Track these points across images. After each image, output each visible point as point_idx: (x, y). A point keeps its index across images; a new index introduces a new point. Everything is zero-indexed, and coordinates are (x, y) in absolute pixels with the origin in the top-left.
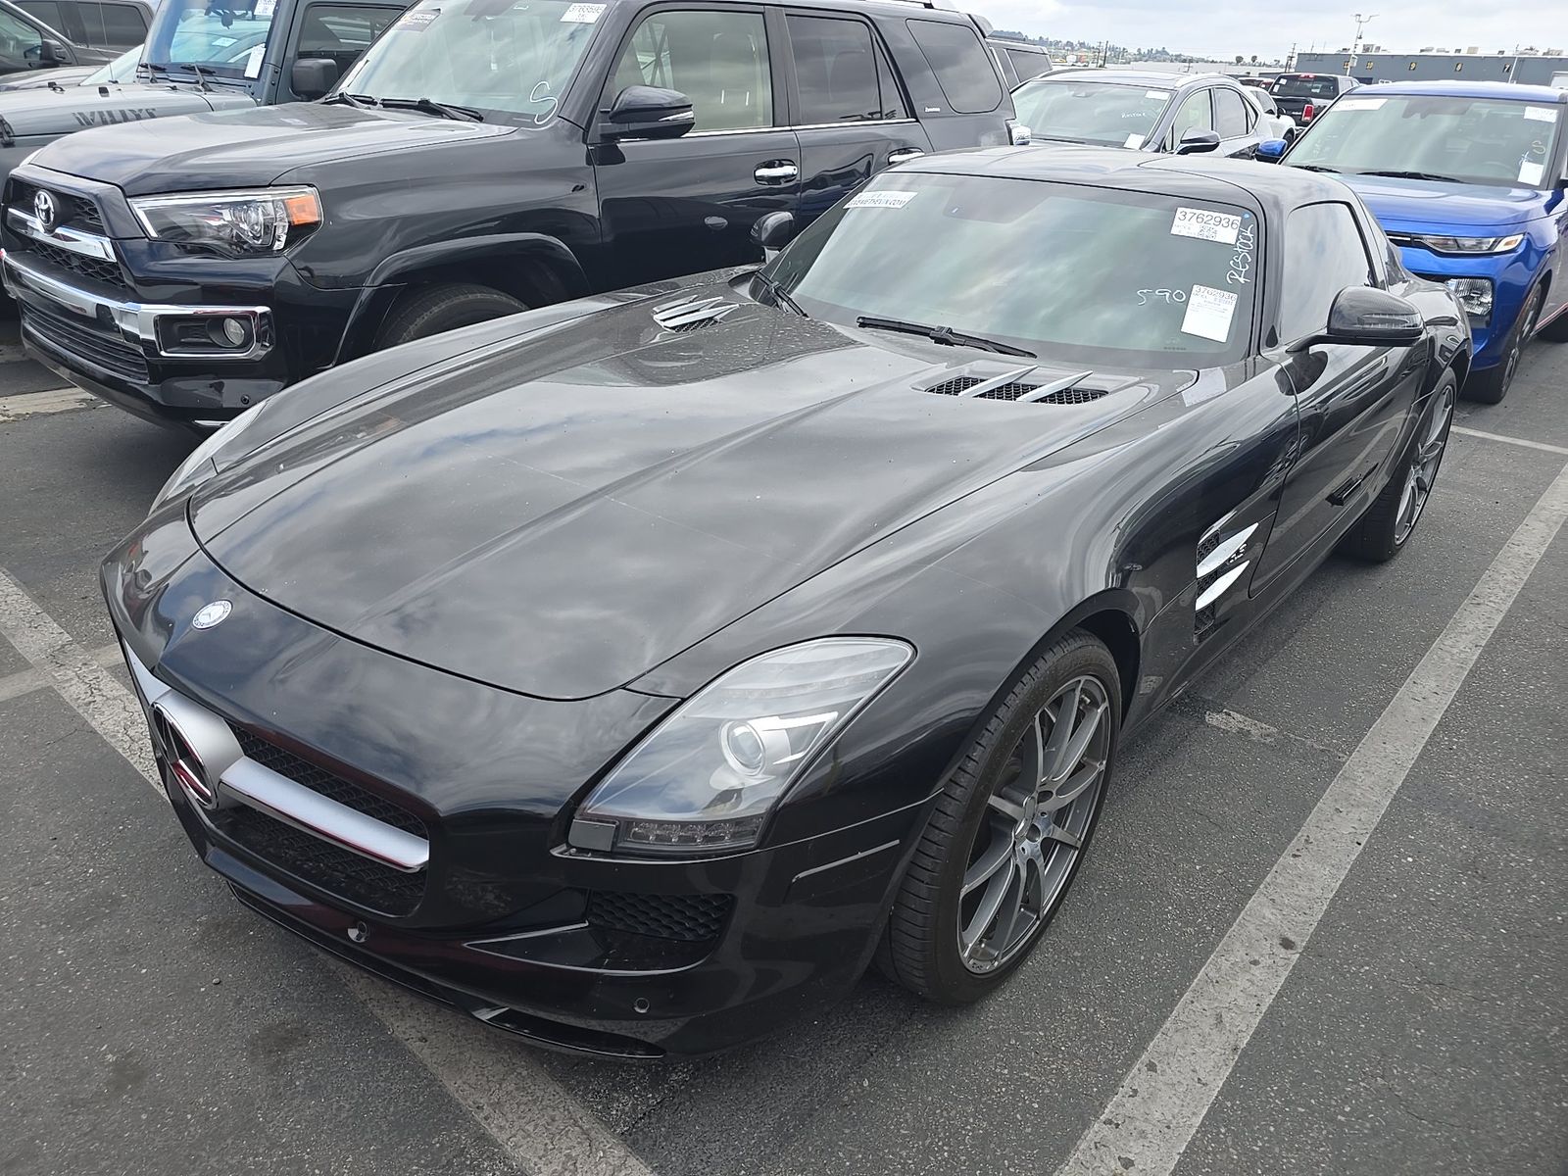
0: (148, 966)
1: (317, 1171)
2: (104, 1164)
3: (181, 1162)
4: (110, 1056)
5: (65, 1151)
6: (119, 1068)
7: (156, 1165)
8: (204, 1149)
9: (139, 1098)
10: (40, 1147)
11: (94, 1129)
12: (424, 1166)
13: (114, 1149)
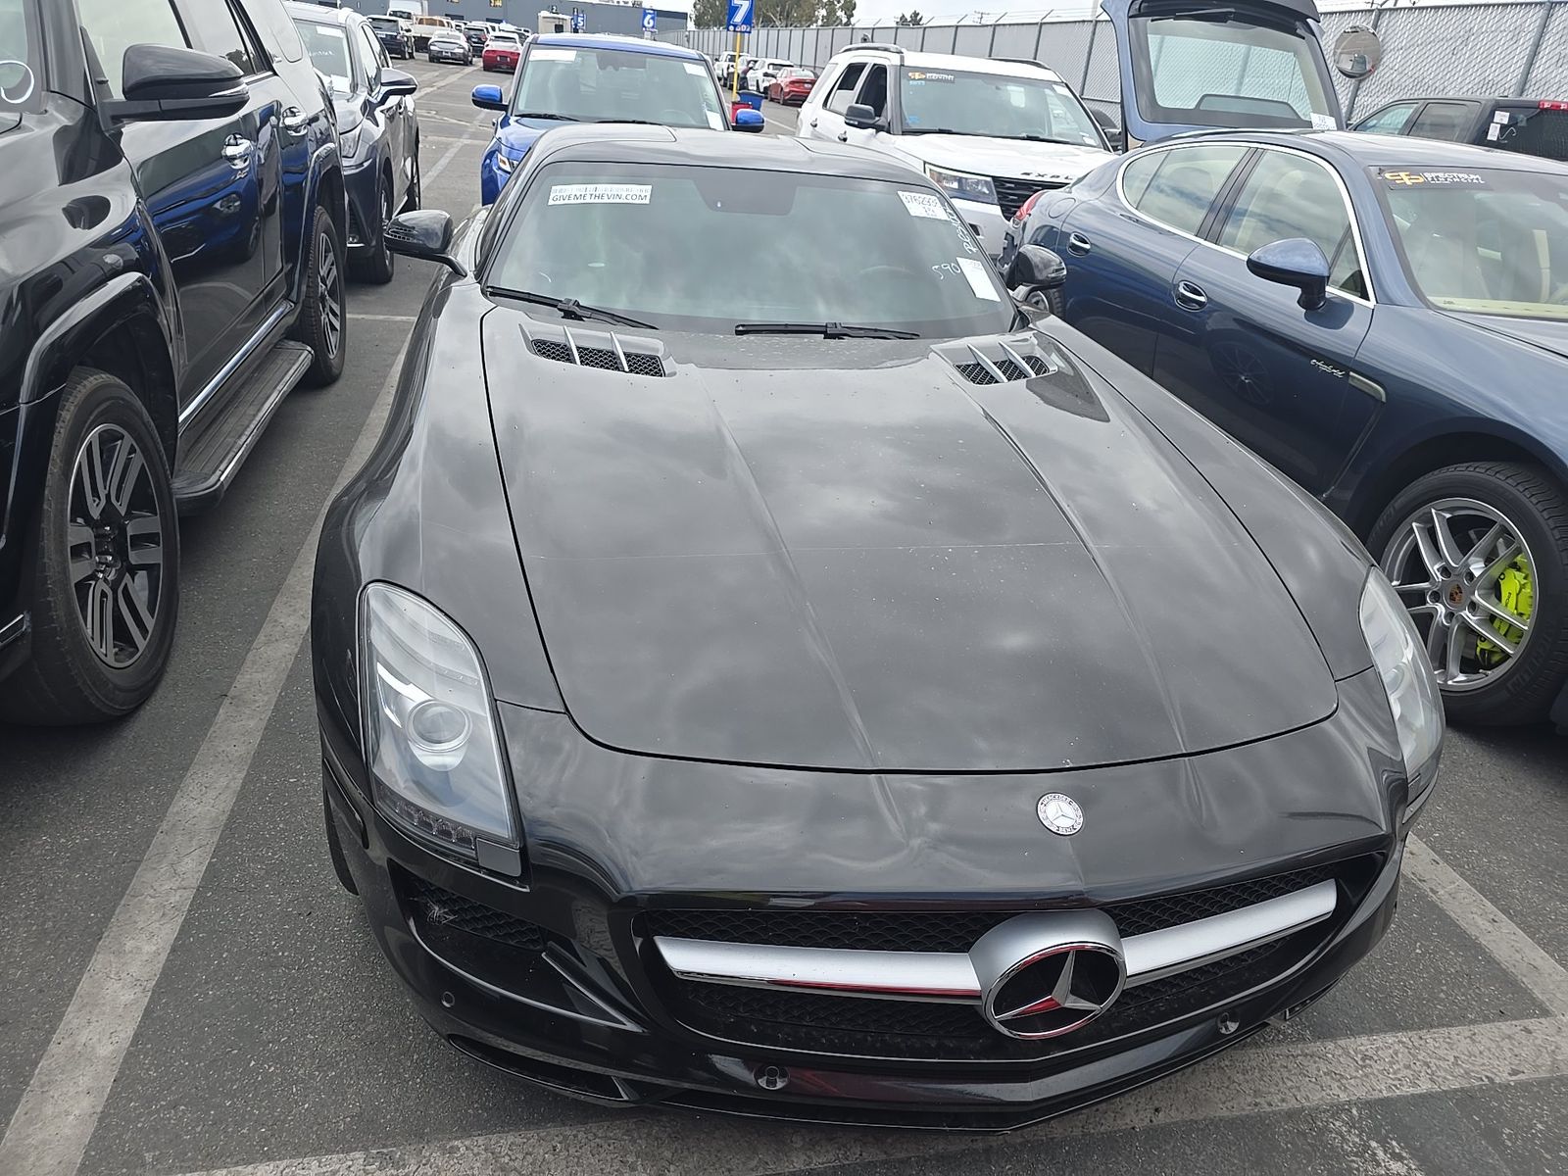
12: (1309, 1161)
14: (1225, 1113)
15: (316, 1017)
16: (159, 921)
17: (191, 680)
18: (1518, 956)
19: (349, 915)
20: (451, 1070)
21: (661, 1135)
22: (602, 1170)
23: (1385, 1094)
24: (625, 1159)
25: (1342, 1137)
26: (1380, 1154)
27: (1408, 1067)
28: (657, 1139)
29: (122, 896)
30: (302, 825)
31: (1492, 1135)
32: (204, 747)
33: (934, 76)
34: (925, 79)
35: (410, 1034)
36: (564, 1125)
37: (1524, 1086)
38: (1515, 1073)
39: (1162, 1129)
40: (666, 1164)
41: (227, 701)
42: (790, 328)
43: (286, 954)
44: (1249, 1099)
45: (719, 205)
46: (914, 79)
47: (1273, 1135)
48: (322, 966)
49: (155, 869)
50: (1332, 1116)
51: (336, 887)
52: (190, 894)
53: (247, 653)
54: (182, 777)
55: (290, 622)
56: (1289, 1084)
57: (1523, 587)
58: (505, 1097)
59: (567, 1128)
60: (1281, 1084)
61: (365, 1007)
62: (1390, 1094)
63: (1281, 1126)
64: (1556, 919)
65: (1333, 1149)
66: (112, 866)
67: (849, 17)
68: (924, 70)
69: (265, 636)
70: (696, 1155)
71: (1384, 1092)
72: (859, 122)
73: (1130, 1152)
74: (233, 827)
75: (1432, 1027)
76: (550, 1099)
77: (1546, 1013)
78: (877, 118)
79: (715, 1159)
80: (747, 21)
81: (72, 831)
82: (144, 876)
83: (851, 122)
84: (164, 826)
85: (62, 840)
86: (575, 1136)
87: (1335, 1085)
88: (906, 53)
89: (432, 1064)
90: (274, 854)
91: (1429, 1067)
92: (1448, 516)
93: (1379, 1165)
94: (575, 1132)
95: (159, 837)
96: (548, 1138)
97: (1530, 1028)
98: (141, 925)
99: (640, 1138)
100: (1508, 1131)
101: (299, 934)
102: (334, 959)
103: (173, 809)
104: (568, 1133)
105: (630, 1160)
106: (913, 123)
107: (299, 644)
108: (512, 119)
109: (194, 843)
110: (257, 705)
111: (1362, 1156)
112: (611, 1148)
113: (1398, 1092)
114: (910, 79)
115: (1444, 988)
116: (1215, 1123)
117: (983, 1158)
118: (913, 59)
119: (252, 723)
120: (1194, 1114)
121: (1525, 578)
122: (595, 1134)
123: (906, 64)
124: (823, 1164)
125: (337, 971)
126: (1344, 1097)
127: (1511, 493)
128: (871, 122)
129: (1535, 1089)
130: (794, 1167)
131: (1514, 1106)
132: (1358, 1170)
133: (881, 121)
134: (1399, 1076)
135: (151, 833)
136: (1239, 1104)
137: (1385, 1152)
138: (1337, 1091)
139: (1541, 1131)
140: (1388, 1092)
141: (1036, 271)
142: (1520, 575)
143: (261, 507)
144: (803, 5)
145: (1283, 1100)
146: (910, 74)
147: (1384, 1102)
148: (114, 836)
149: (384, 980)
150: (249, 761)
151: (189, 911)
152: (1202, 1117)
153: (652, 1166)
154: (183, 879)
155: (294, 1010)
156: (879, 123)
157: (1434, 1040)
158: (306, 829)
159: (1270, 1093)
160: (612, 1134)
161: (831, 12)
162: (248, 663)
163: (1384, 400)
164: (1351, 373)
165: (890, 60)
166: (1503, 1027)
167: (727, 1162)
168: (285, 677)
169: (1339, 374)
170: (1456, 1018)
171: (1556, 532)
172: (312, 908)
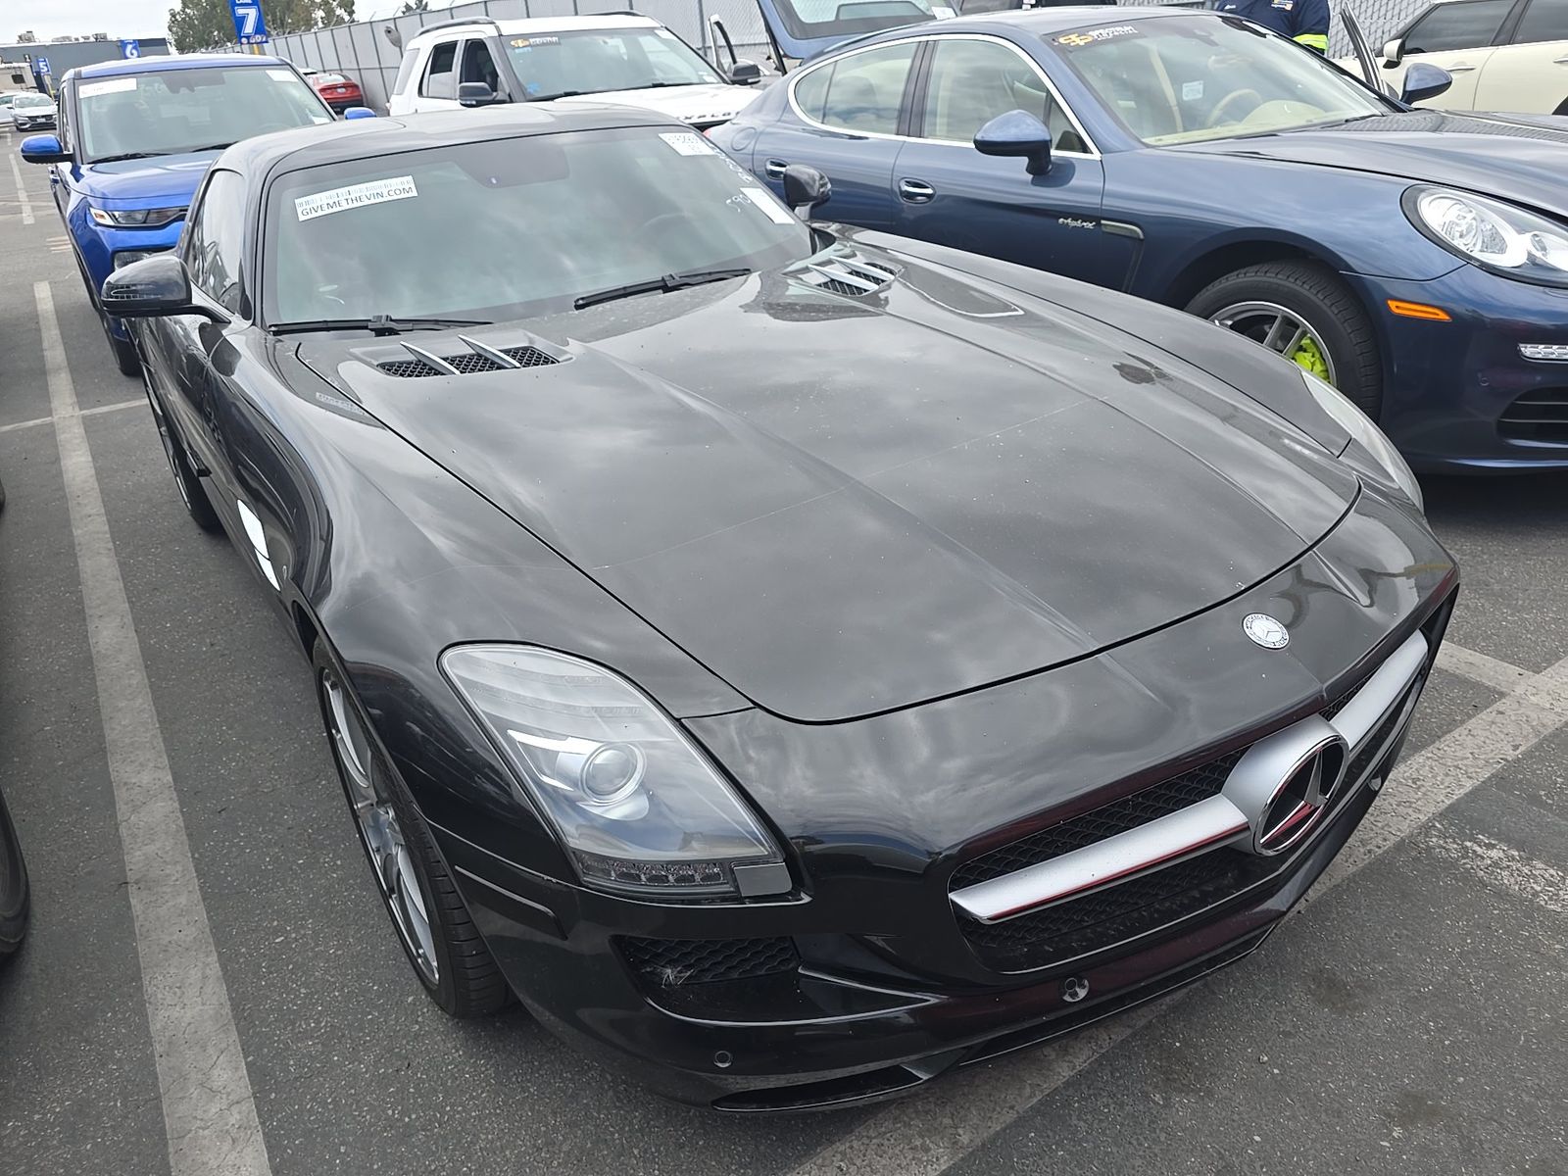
0: (1249, 1136)
1: (1469, 941)
2: (1527, 1099)
3: (1499, 1037)
4: (1395, 1134)
5: (1527, 1136)
6: (1406, 1120)
7: (1509, 1056)
8: (1478, 1023)
9: (1441, 1090)
10: (1531, 1160)
11: (1492, 1118)
12: (1437, 878)
13: (1507, 1094)
14: (1352, 869)
15: (498, 1164)
16: (234, 1149)
17: (67, 882)
18: (1455, 660)
19: (455, 1047)
20: (682, 1146)
21: (928, 1107)
22: (899, 1165)
23: (1448, 802)
24: (913, 1145)
25: (1444, 848)
26: (1478, 849)
27: (1447, 775)
28: (927, 1113)
29: (166, 1145)
30: (328, 981)
31: (1535, 800)
32: (142, 948)
33: (538, 40)
34: (530, 45)
35: (613, 1134)
36: (833, 1143)
37: (1529, 754)
38: (1516, 748)
39: (1319, 903)
40: (952, 1131)
41: (132, 889)
42: (629, 290)
43: (414, 1116)
44: (1362, 850)
45: (494, 181)
46: (519, 47)
47: (1398, 869)
48: (464, 1111)
49: (182, 1098)
50: (1426, 836)
51: (417, 1027)
52: (249, 1106)
53: (117, 830)
54: (140, 988)
55: (145, 778)
56: (1380, 825)
57: (1313, 364)
58: (756, 1146)
59: (838, 1144)
60: (1374, 827)
61: (543, 1129)
62: (1451, 801)
63: (1399, 860)
64: (1458, 622)
65: (1445, 861)
66: (127, 1117)
67: (351, 13)
68: (525, 37)
69: (127, 804)
70: (972, 1109)
71: (1446, 801)
72: (477, 101)
73: (1310, 932)
74: (245, 1014)
75: (1439, 737)
76: (801, 1126)
77: (1502, 695)
78: (495, 94)
79: (992, 1105)
80: (259, 29)
81: (41, 1103)
82: (174, 1114)
83: (468, 103)
84: (159, 1048)
85: (36, 1117)
86: (851, 1147)
87: (1410, 811)
88: (498, 23)
89: (658, 1151)
90: (318, 1022)
91: (1460, 769)
92: (1230, 323)
93: (1483, 858)
94: (848, 1145)
95: (161, 1066)
96: (827, 1162)
97: (1500, 710)
98: (213, 1163)
99: (913, 1119)
100: (1543, 793)
101: (412, 1090)
102: (472, 1098)
103: (155, 1027)
104: (842, 1148)
105: (918, 1143)
106: (536, 91)
107: (176, 798)
108: (84, 169)
109: (211, 1050)
110: (174, 878)
111: (1468, 857)
112: (892, 1141)
113: (1455, 797)
114: (514, 48)
115: (1426, 704)
116: (1352, 879)
117: (1207, 993)
118: (509, 27)
119: (183, 900)
120: (1333, 880)
121: (1313, 356)
122: (868, 1137)
123: (503, 34)
124: (1085, 1062)
125: (485, 1108)
126: (1423, 818)
127: (1284, 286)
128: (489, 98)
129: (1537, 754)
130: (1064, 1077)
131: (1533, 772)
132: (1473, 868)
133: (500, 95)
134: (1446, 784)
135: (147, 1063)
136: (1357, 857)
137: (1480, 846)
138: (1414, 816)
139: (1563, 783)
140: (1449, 800)
141: (809, 189)
142: (1308, 355)
143: (10, 670)
144: (295, 9)
145: (1385, 840)
146: (513, 43)
147: (1451, 808)
148: (101, 1085)
149: (543, 1093)
150: (211, 940)
151: (263, 1124)
152: (1340, 880)
153: (942, 1139)
154: (229, 1094)
155: (468, 1167)
156: (498, 98)
157: (1448, 746)
158: (335, 983)
159: (1371, 838)
160: (883, 1129)
161: (330, 12)
162: (127, 841)
163: (1142, 237)
164: (1103, 222)
165: (484, 33)
166: (1484, 717)
167: (1003, 1101)
168: (185, 837)
169: (1089, 225)
170: (1450, 724)
171: (1333, 308)
172: (406, 1058)
